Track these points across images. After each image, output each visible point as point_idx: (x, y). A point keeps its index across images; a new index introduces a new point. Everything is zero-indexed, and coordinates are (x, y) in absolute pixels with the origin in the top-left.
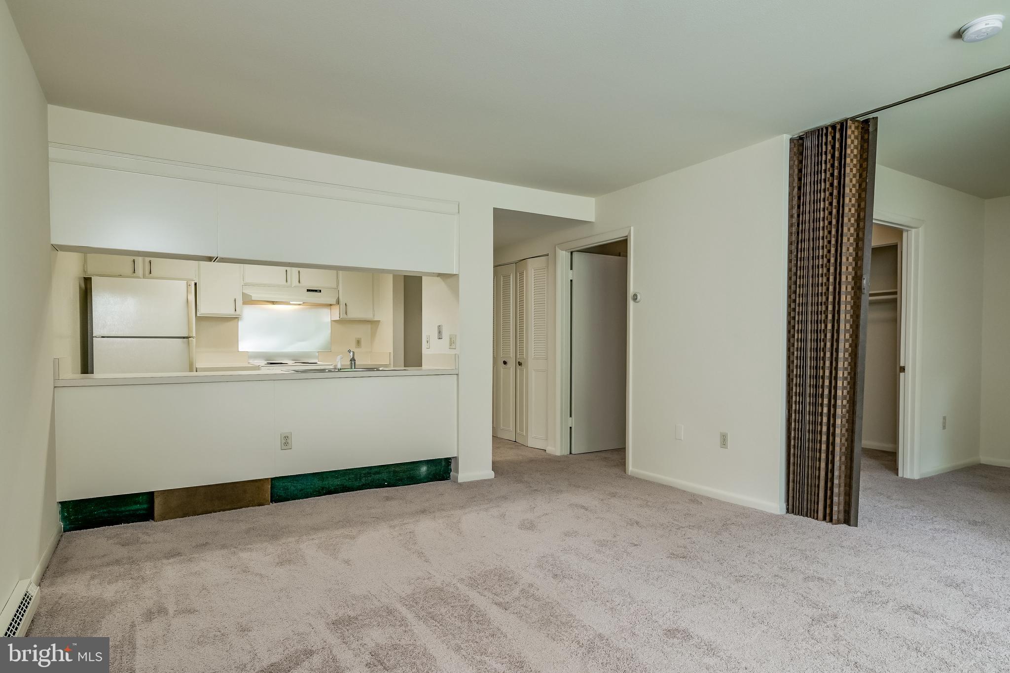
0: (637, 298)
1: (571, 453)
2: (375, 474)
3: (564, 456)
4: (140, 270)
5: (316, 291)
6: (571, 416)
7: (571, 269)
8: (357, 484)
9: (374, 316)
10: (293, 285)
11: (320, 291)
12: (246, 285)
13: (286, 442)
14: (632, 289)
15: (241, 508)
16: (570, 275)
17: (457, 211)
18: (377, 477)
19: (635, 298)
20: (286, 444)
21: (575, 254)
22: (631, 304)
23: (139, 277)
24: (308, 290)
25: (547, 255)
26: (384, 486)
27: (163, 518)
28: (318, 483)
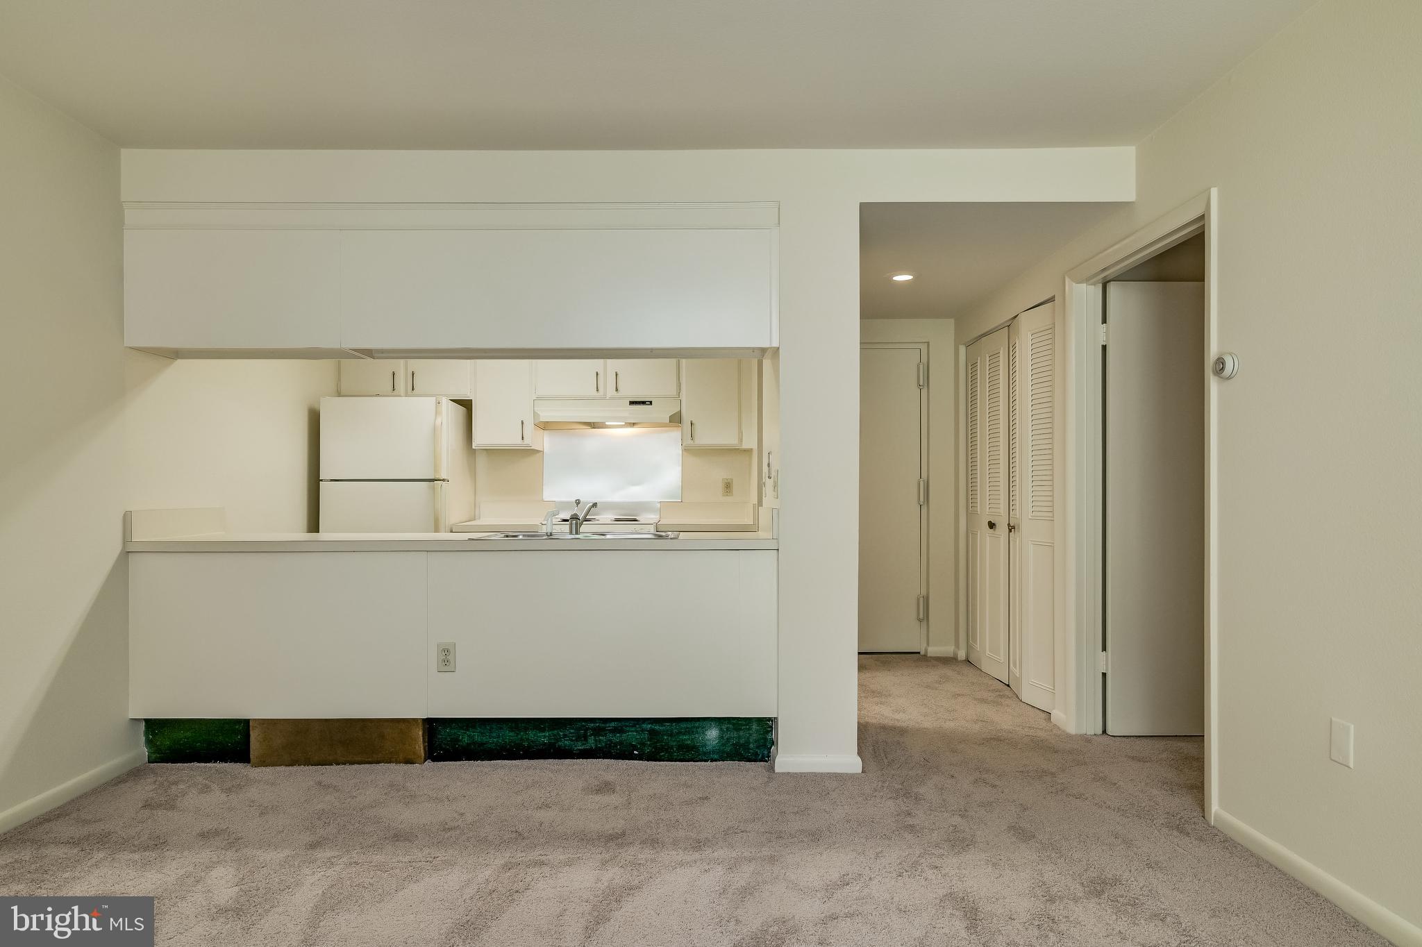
0: (1223, 369)
1: (1104, 732)
2: (615, 730)
3: (1086, 739)
4: (401, 384)
5: (644, 403)
6: (1104, 649)
7: (1104, 321)
8: (580, 746)
9: (741, 440)
10: (608, 396)
11: (651, 402)
12: (539, 398)
13: (446, 658)
14: (1214, 348)
15: (378, 762)
16: (1101, 334)
17: (777, 222)
18: (616, 738)
19: (1220, 365)
20: (446, 662)
21: (1113, 289)
22: (1214, 388)
23: (400, 396)
24: (632, 403)
25: (1052, 299)
26: (631, 757)
27: (263, 763)
28: (509, 736)
